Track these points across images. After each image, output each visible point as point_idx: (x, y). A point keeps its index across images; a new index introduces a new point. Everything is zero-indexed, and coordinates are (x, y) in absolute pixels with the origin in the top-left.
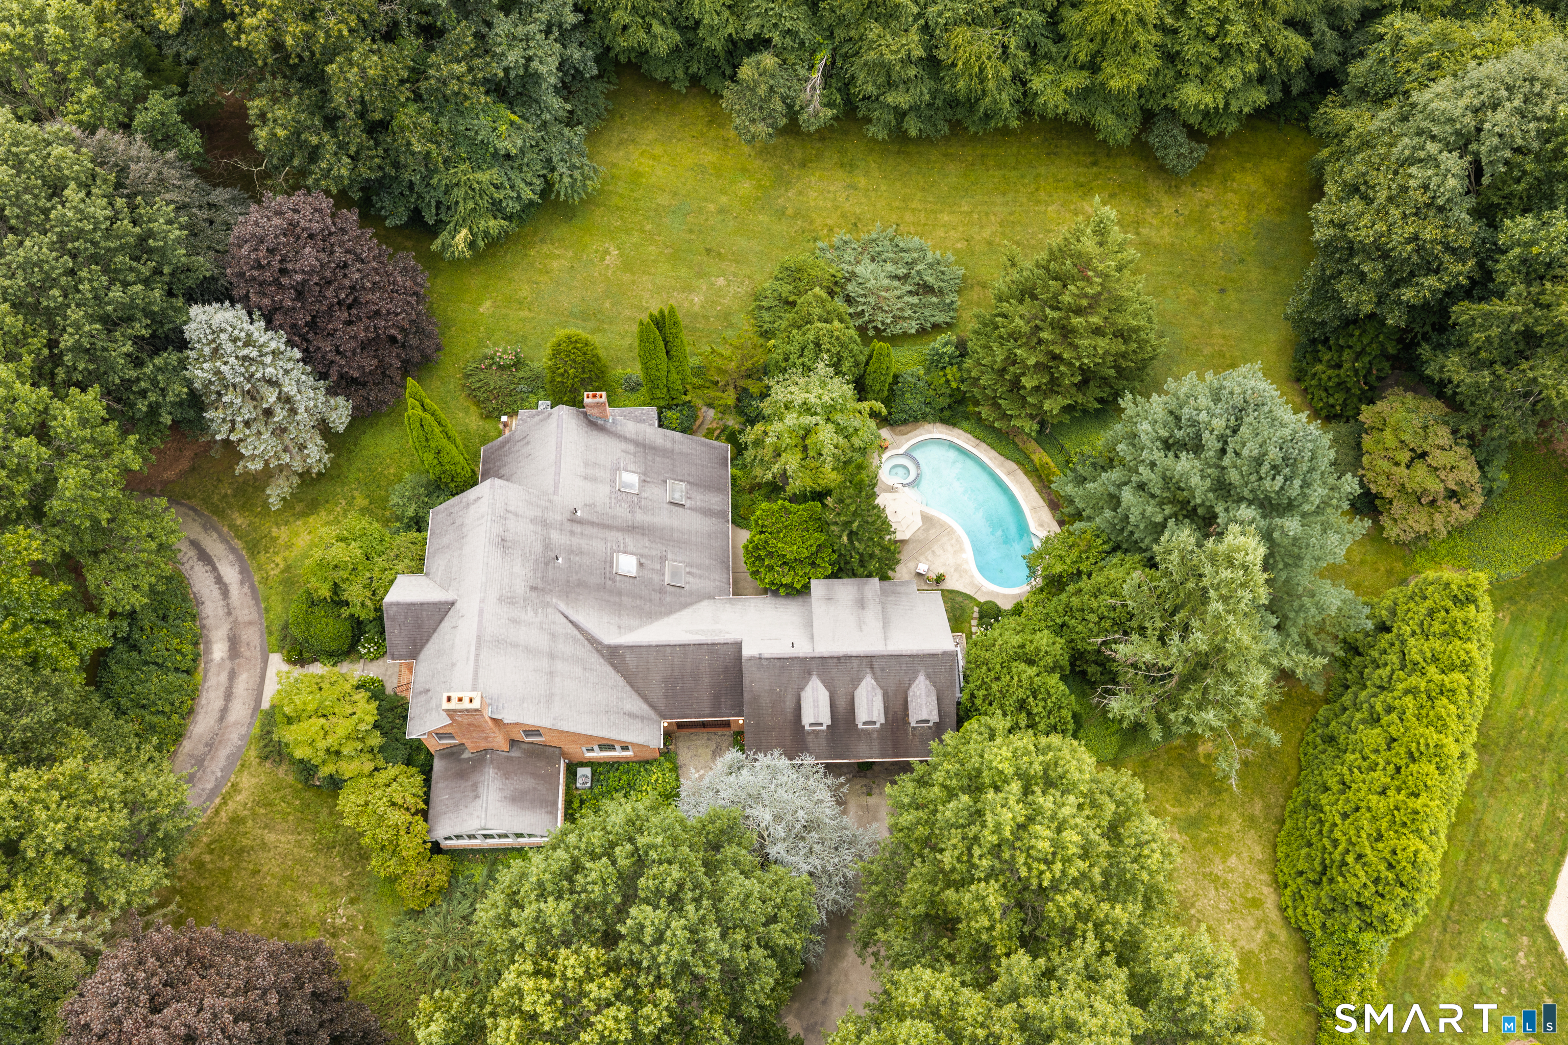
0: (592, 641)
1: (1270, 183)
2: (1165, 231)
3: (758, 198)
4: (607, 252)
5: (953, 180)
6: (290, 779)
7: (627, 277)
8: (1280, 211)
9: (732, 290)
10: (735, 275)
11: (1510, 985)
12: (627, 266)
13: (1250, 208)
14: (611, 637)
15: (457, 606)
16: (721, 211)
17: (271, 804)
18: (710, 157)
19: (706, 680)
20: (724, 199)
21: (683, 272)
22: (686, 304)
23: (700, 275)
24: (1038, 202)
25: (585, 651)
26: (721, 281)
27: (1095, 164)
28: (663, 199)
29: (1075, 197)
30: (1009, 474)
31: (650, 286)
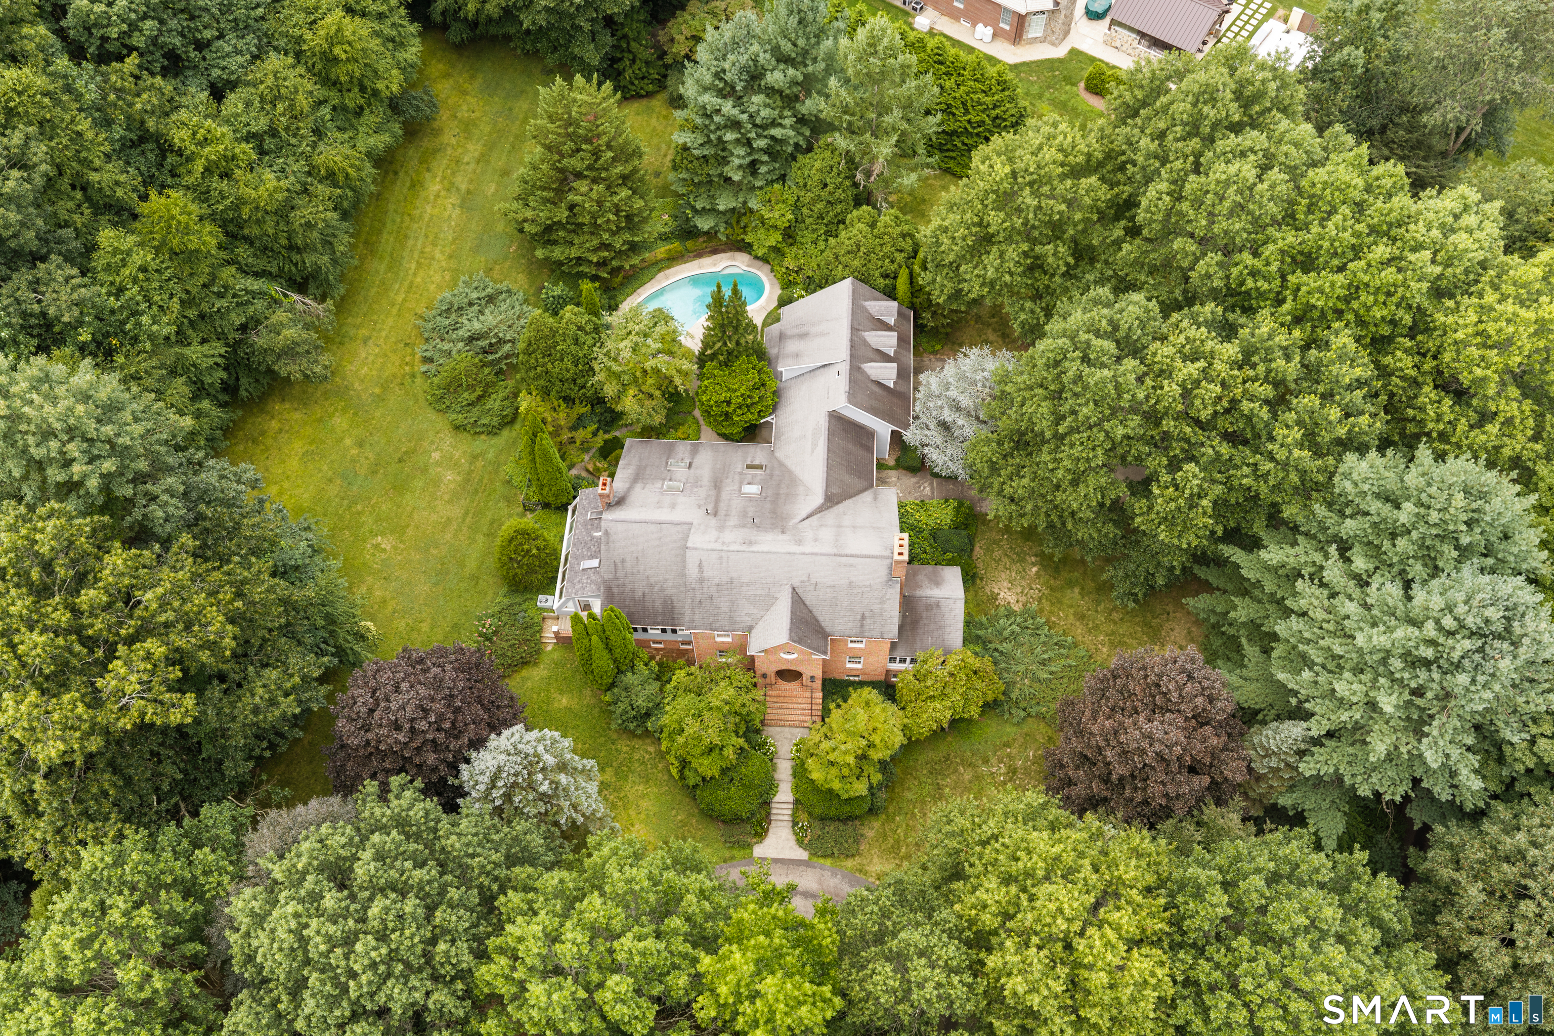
0: (820, 510)
1: (446, 76)
2: (470, 147)
3: (355, 414)
4: (377, 546)
5: (383, 267)
6: (877, 824)
7: (410, 532)
8: (473, 77)
9: (446, 448)
10: (432, 443)
11: (1049, 87)
12: (399, 531)
13: (465, 93)
14: (818, 499)
15: (796, 583)
16: (360, 444)
17: (898, 841)
18: (298, 446)
19: (850, 446)
20: (348, 442)
21: (418, 483)
22: (452, 486)
23: (425, 470)
24: (421, 217)
25: (831, 516)
26: (436, 456)
27: (396, 173)
28: (333, 490)
29: (423, 194)
30: (667, 278)
31: (425, 514)
